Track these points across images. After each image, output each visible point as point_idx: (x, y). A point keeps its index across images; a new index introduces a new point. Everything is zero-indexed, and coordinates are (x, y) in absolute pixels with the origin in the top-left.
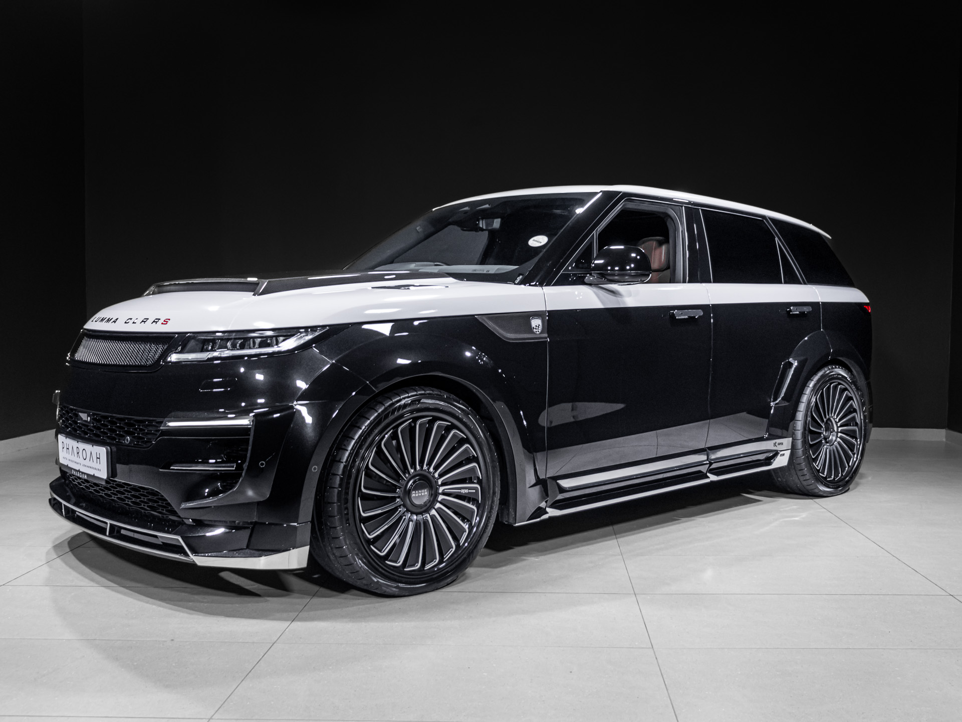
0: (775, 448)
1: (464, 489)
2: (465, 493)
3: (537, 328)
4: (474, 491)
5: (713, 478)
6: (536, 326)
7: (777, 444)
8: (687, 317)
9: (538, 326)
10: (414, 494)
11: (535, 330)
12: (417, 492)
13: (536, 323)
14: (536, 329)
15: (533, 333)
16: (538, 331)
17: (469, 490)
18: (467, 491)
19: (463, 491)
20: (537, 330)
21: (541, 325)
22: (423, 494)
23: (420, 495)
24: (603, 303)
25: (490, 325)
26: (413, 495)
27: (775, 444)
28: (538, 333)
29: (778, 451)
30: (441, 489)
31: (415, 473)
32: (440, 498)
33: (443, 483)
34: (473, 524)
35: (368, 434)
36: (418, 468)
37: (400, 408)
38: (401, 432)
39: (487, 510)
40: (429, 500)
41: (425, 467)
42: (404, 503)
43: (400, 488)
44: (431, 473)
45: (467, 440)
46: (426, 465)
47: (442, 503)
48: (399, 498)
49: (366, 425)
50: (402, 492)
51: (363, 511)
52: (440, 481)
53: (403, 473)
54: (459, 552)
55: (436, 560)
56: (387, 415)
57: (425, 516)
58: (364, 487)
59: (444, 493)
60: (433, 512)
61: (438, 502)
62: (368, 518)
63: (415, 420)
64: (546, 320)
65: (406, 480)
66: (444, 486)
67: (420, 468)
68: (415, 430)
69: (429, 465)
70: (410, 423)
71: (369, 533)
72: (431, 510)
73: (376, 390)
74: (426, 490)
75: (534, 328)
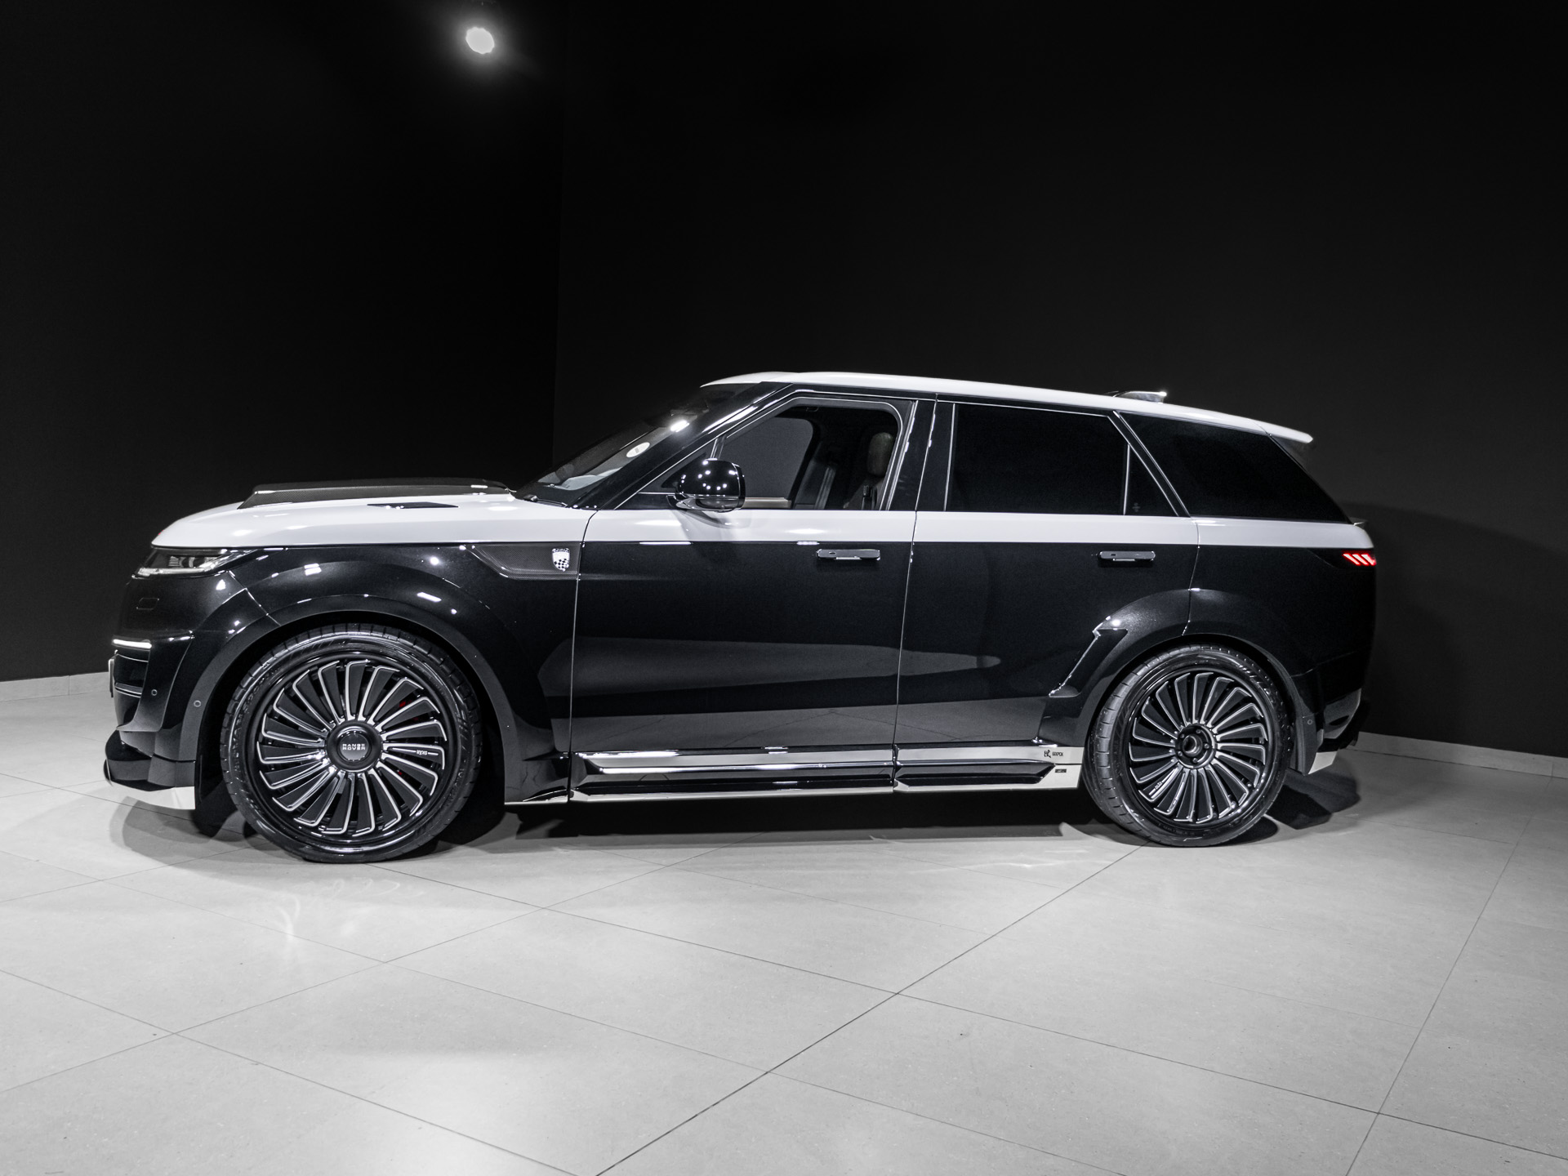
0: (1047, 759)
1: (422, 750)
2: (423, 756)
3: (561, 563)
4: (436, 755)
5: (902, 787)
6: (560, 560)
7: (1050, 754)
8: (859, 558)
9: (563, 560)
10: (344, 747)
11: (557, 566)
12: (349, 745)
13: (560, 557)
14: (559, 564)
16: (564, 567)
17: (428, 752)
18: (425, 753)
19: (419, 752)
20: (561, 566)
21: (568, 559)
22: (359, 749)
23: (354, 749)
24: (687, 534)
25: (485, 556)
26: (344, 748)
27: (1047, 753)
28: (562, 569)
29: (1053, 764)
30: (386, 746)
31: (347, 724)
32: (384, 756)
33: (389, 740)
34: (431, 794)
35: (269, 672)
36: (350, 718)
37: (316, 647)
38: (322, 674)
39: (453, 779)
40: (367, 756)
41: (361, 718)
42: (329, 756)
43: (322, 738)
44: (370, 725)
45: (425, 693)
46: (364, 716)
47: (386, 762)
48: (320, 748)
49: (268, 661)
50: (326, 742)
51: (263, 758)
52: (384, 737)
53: (328, 721)
54: (406, 824)
55: (371, 827)
56: (297, 654)
57: (359, 775)
58: (266, 731)
59: (390, 751)
60: (372, 772)
61: (381, 761)
62: (270, 766)
63: (344, 662)
64: (578, 552)
65: (331, 729)
66: (390, 742)
67: (354, 718)
68: (344, 673)
69: (367, 716)
70: (338, 665)
71: (270, 783)
72: (369, 769)
73: (279, 623)
74: (363, 745)
75: (556, 563)
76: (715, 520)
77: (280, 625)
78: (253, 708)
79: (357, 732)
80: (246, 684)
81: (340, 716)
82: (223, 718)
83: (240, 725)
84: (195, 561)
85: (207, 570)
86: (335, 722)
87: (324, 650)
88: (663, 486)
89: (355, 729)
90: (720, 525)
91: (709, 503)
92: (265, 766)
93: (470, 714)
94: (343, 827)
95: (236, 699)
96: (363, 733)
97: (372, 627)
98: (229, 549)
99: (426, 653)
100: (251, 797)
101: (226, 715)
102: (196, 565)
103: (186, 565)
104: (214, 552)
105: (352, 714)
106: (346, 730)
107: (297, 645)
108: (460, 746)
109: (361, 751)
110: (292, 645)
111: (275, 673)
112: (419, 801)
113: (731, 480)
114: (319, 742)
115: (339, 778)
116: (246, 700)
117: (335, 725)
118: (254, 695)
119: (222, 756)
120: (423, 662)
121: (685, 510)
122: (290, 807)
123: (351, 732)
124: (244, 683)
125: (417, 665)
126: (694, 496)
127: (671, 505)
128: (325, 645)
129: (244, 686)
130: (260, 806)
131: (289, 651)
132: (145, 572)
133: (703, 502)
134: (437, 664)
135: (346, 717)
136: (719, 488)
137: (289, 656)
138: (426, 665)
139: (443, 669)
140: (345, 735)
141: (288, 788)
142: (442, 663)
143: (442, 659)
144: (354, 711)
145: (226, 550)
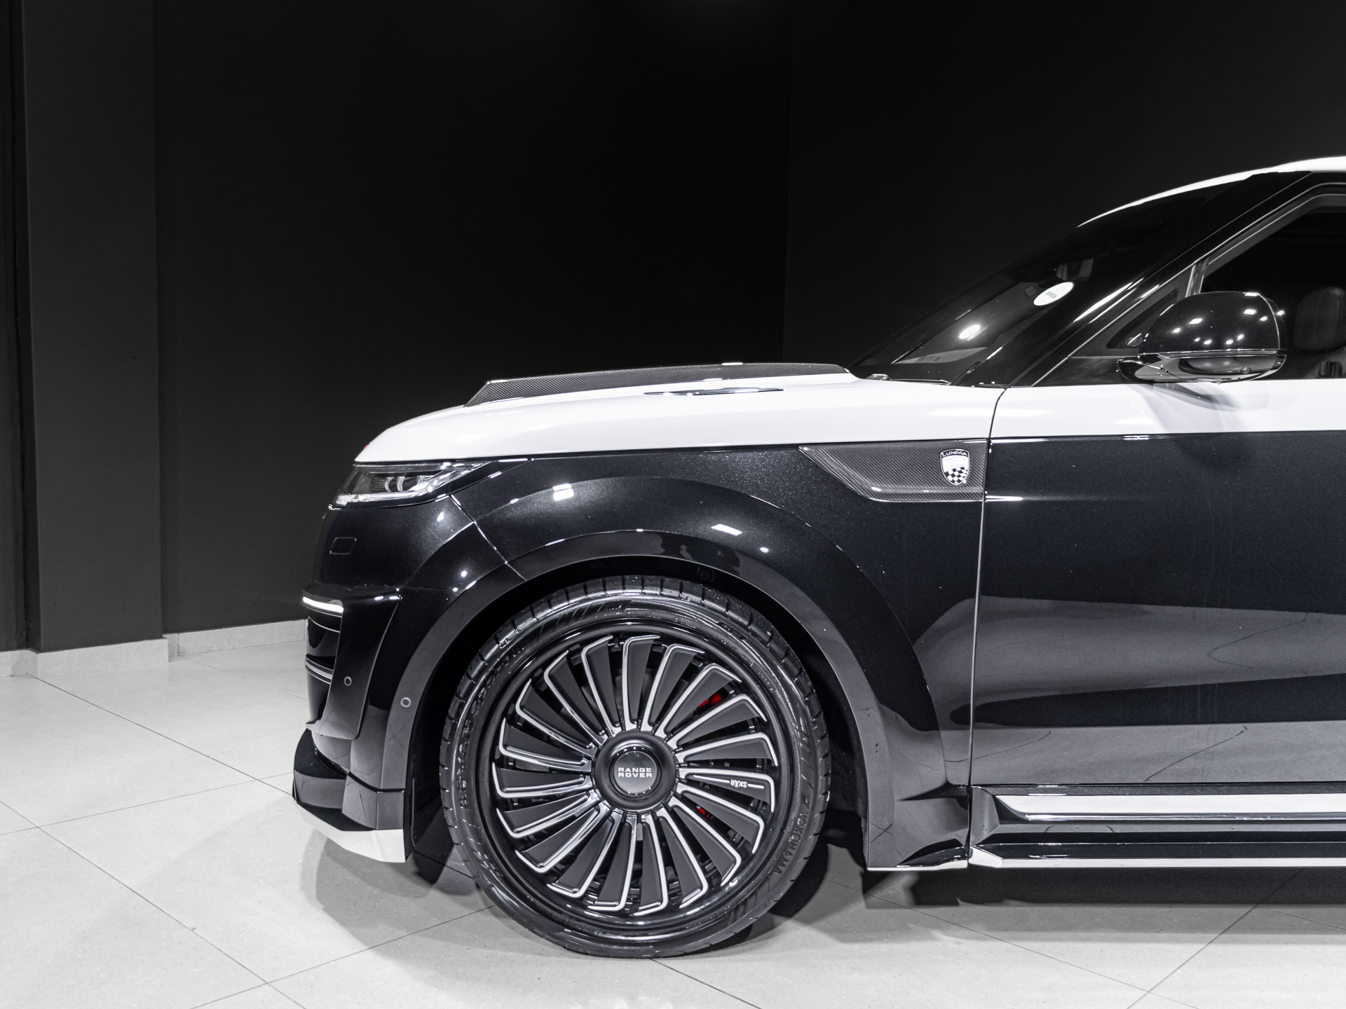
1: (739, 780)
2: (740, 788)
3: (956, 474)
4: (762, 787)
6: (954, 470)
9: (959, 469)
10: (622, 772)
11: (950, 478)
12: (628, 770)
13: (955, 463)
14: (953, 476)
15: (947, 484)
16: (959, 481)
17: (749, 782)
18: (743, 784)
19: (734, 783)
20: (956, 479)
21: (968, 467)
22: (642, 775)
23: (635, 776)
24: (1163, 421)
25: (834, 466)
26: (620, 774)
28: (956, 483)
30: (683, 773)
31: (625, 736)
32: (681, 788)
33: (688, 763)
34: (754, 851)
35: (510, 654)
36: (630, 726)
37: (579, 613)
38: (588, 656)
39: (788, 829)
40: (656, 787)
41: (646, 727)
42: (598, 786)
43: (588, 758)
44: (659, 738)
45: (743, 688)
46: (650, 723)
47: (683, 798)
48: (585, 774)
49: (507, 637)
50: (593, 765)
51: (502, 788)
52: (681, 757)
53: (597, 731)
54: (716, 898)
55: (662, 902)
56: (552, 624)
57: (643, 817)
58: (505, 746)
59: (690, 781)
60: (662, 812)
61: (676, 795)
62: (512, 800)
63: (620, 636)
64: (983, 457)
65: (601, 744)
66: (689, 767)
67: (634, 726)
68: (620, 654)
69: (655, 724)
70: (610, 641)
71: (512, 829)
72: (658, 808)
73: (523, 576)
74: (648, 770)
75: (947, 474)
76: (1207, 398)
77: (526, 580)
78: (486, 710)
79: (639, 749)
80: (476, 672)
81: (614, 724)
82: (443, 723)
83: (468, 736)
84: (405, 481)
85: (421, 494)
86: (607, 733)
87: (589, 619)
88: (1110, 346)
89: (635, 743)
90: (1217, 406)
91: (1207, 365)
92: (505, 800)
93: (815, 723)
94: (619, 900)
95: (461, 695)
96: (646, 751)
97: (662, 581)
98: (453, 461)
99: (746, 623)
100: (485, 850)
101: (448, 721)
102: (406, 488)
103: (393, 488)
104: (431, 468)
105: (632, 721)
106: (623, 746)
107: (549, 611)
108: (800, 776)
109: (646, 779)
110: (542, 610)
111: (518, 656)
112: (735, 862)
113: (1250, 326)
114: (583, 764)
115: (613, 821)
116: (476, 698)
117: (605, 737)
118: (487, 690)
119: (443, 783)
120: (741, 638)
121: (1151, 382)
122: (542, 867)
123: (630, 749)
124: (472, 669)
125: (732, 644)
126: (1167, 358)
127: (1126, 375)
128: (592, 610)
129: (473, 676)
130: (497, 865)
131: (538, 621)
132: (344, 500)
133: (1193, 364)
134: (763, 642)
135: (623, 726)
136: (1229, 342)
137: (540, 627)
138: (744, 643)
139: (772, 651)
140: (621, 752)
141: (540, 836)
142: (771, 638)
143: (769, 633)
144: (635, 716)
145: (449, 464)
